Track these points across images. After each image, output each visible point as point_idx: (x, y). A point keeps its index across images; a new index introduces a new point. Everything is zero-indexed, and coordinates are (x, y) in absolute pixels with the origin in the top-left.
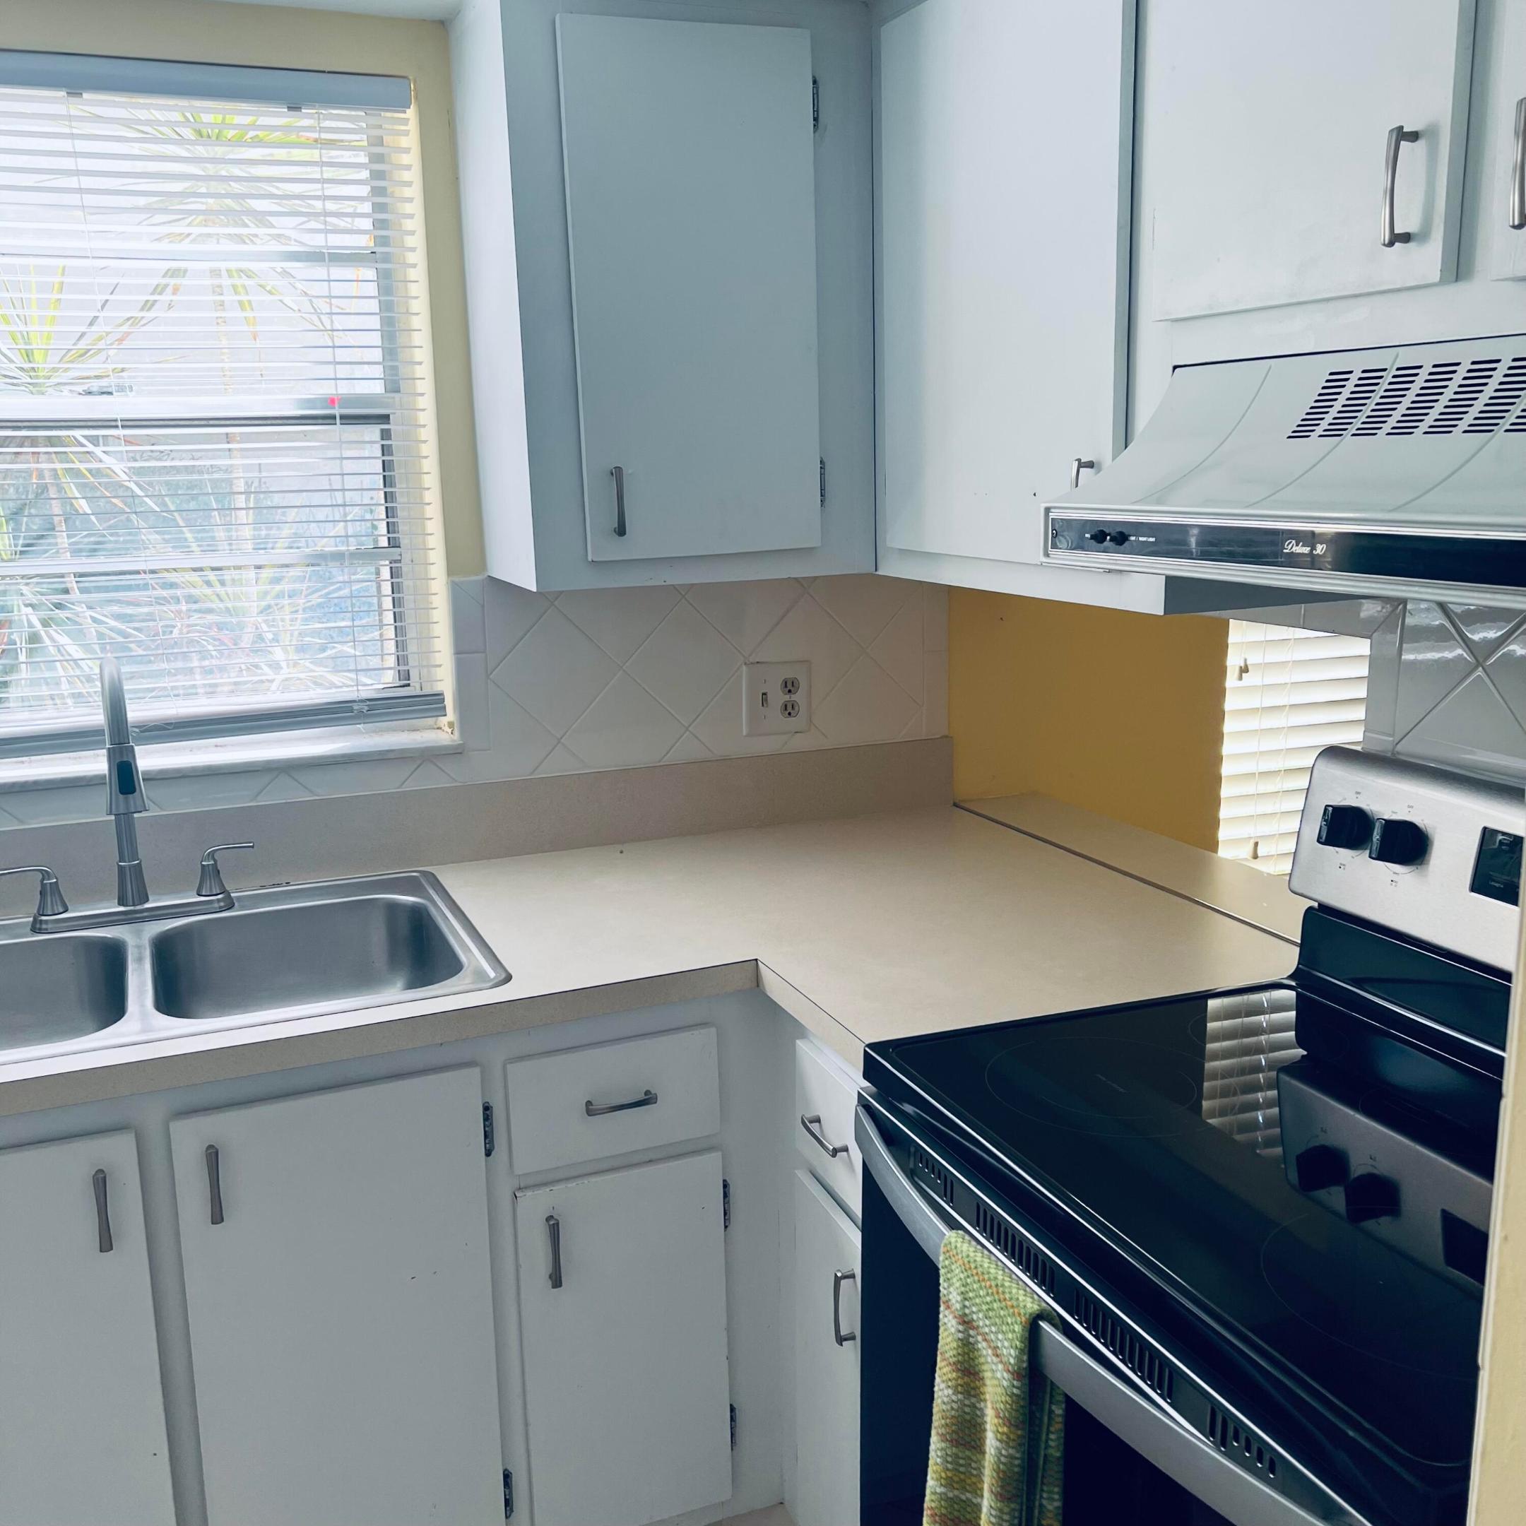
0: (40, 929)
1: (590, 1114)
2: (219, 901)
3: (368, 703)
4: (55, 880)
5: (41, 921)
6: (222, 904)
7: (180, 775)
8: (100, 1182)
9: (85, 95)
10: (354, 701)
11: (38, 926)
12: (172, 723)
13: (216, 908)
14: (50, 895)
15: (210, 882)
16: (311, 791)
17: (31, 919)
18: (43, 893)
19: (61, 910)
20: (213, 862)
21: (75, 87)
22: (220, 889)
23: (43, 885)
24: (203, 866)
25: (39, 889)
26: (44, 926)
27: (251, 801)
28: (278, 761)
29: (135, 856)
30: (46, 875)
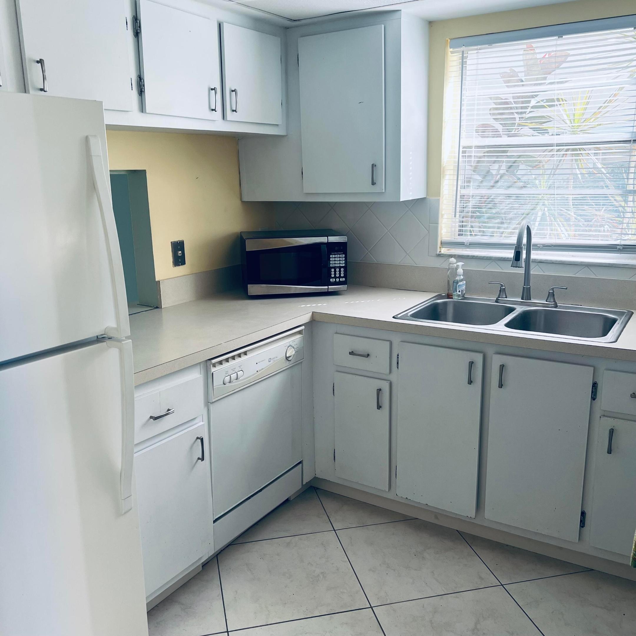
0: (497, 302)
1: (632, 396)
2: (552, 304)
3: (623, 246)
4: (504, 288)
5: (498, 299)
6: (553, 305)
7: (552, 262)
8: (471, 364)
9: (564, 37)
10: (619, 245)
11: (497, 300)
12: (553, 245)
13: (550, 307)
14: (502, 291)
15: (551, 298)
16: (595, 275)
17: (496, 299)
18: (500, 291)
19: (504, 297)
20: (552, 291)
21: (560, 35)
22: (553, 301)
23: (501, 288)
24: (549, 292)
25: (500, 289)
26: (499, 301)
27: (574, 275)
28: (585, 262)
29: (528, 284)
30: (502, 286)
